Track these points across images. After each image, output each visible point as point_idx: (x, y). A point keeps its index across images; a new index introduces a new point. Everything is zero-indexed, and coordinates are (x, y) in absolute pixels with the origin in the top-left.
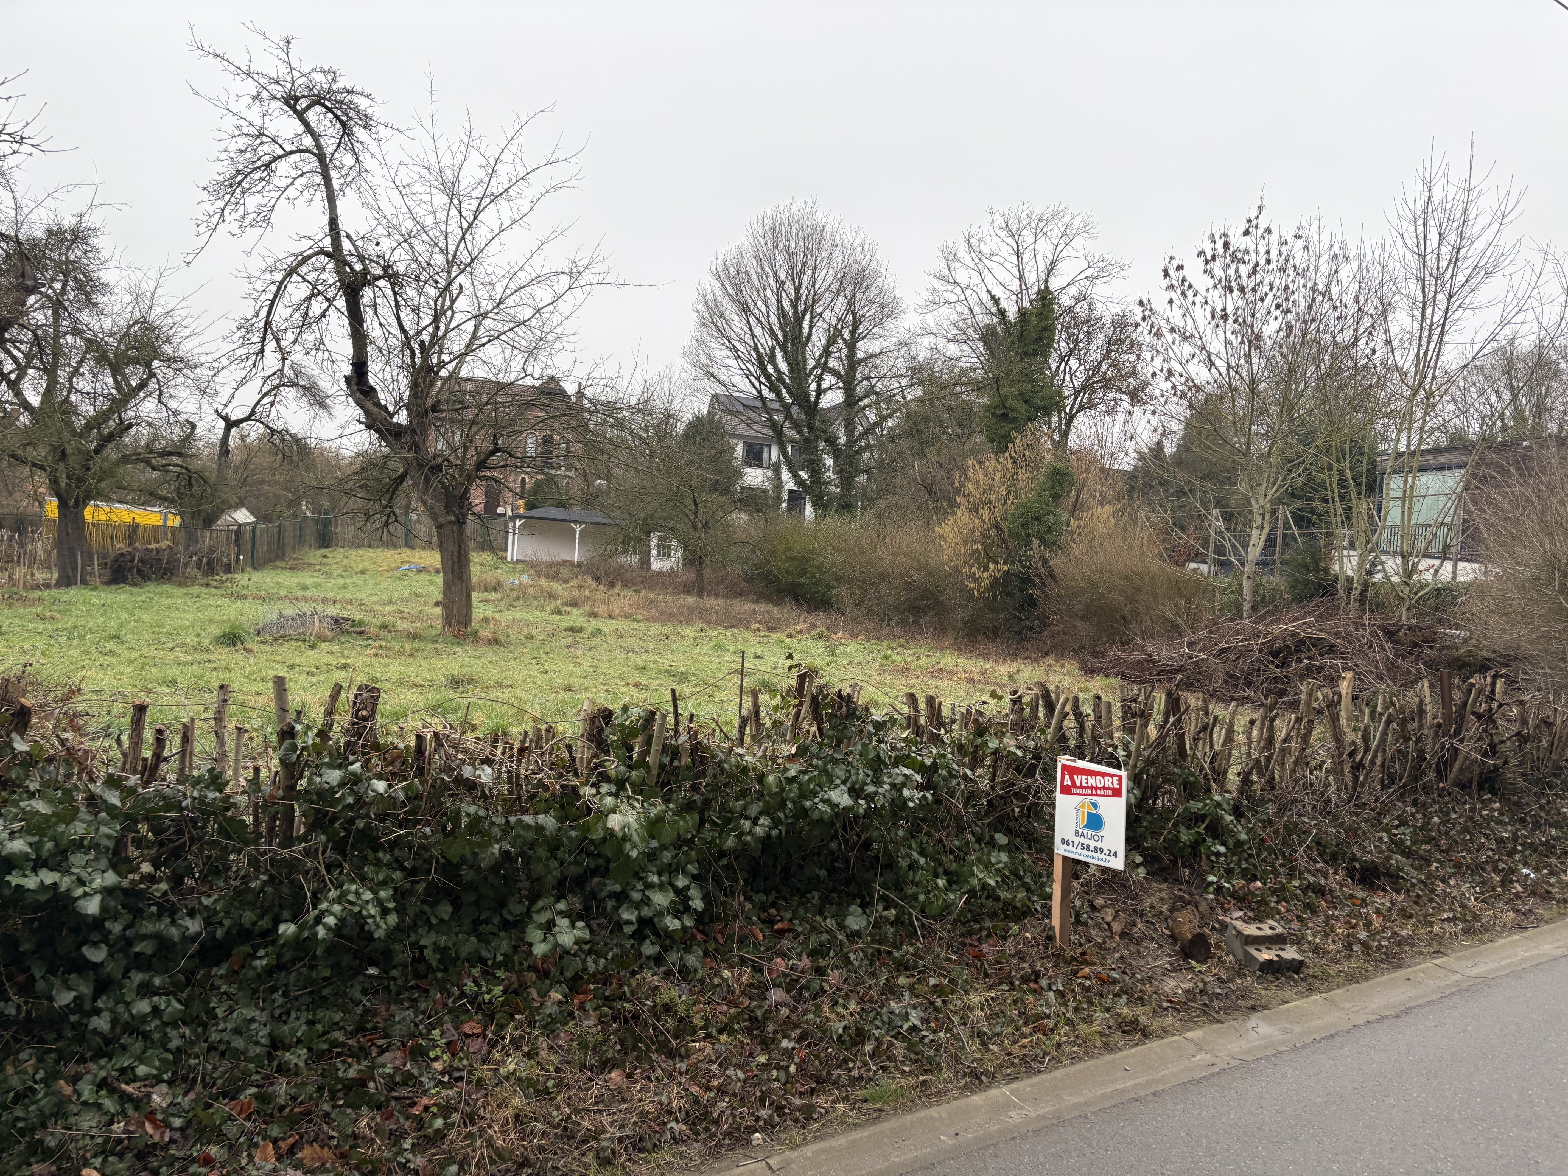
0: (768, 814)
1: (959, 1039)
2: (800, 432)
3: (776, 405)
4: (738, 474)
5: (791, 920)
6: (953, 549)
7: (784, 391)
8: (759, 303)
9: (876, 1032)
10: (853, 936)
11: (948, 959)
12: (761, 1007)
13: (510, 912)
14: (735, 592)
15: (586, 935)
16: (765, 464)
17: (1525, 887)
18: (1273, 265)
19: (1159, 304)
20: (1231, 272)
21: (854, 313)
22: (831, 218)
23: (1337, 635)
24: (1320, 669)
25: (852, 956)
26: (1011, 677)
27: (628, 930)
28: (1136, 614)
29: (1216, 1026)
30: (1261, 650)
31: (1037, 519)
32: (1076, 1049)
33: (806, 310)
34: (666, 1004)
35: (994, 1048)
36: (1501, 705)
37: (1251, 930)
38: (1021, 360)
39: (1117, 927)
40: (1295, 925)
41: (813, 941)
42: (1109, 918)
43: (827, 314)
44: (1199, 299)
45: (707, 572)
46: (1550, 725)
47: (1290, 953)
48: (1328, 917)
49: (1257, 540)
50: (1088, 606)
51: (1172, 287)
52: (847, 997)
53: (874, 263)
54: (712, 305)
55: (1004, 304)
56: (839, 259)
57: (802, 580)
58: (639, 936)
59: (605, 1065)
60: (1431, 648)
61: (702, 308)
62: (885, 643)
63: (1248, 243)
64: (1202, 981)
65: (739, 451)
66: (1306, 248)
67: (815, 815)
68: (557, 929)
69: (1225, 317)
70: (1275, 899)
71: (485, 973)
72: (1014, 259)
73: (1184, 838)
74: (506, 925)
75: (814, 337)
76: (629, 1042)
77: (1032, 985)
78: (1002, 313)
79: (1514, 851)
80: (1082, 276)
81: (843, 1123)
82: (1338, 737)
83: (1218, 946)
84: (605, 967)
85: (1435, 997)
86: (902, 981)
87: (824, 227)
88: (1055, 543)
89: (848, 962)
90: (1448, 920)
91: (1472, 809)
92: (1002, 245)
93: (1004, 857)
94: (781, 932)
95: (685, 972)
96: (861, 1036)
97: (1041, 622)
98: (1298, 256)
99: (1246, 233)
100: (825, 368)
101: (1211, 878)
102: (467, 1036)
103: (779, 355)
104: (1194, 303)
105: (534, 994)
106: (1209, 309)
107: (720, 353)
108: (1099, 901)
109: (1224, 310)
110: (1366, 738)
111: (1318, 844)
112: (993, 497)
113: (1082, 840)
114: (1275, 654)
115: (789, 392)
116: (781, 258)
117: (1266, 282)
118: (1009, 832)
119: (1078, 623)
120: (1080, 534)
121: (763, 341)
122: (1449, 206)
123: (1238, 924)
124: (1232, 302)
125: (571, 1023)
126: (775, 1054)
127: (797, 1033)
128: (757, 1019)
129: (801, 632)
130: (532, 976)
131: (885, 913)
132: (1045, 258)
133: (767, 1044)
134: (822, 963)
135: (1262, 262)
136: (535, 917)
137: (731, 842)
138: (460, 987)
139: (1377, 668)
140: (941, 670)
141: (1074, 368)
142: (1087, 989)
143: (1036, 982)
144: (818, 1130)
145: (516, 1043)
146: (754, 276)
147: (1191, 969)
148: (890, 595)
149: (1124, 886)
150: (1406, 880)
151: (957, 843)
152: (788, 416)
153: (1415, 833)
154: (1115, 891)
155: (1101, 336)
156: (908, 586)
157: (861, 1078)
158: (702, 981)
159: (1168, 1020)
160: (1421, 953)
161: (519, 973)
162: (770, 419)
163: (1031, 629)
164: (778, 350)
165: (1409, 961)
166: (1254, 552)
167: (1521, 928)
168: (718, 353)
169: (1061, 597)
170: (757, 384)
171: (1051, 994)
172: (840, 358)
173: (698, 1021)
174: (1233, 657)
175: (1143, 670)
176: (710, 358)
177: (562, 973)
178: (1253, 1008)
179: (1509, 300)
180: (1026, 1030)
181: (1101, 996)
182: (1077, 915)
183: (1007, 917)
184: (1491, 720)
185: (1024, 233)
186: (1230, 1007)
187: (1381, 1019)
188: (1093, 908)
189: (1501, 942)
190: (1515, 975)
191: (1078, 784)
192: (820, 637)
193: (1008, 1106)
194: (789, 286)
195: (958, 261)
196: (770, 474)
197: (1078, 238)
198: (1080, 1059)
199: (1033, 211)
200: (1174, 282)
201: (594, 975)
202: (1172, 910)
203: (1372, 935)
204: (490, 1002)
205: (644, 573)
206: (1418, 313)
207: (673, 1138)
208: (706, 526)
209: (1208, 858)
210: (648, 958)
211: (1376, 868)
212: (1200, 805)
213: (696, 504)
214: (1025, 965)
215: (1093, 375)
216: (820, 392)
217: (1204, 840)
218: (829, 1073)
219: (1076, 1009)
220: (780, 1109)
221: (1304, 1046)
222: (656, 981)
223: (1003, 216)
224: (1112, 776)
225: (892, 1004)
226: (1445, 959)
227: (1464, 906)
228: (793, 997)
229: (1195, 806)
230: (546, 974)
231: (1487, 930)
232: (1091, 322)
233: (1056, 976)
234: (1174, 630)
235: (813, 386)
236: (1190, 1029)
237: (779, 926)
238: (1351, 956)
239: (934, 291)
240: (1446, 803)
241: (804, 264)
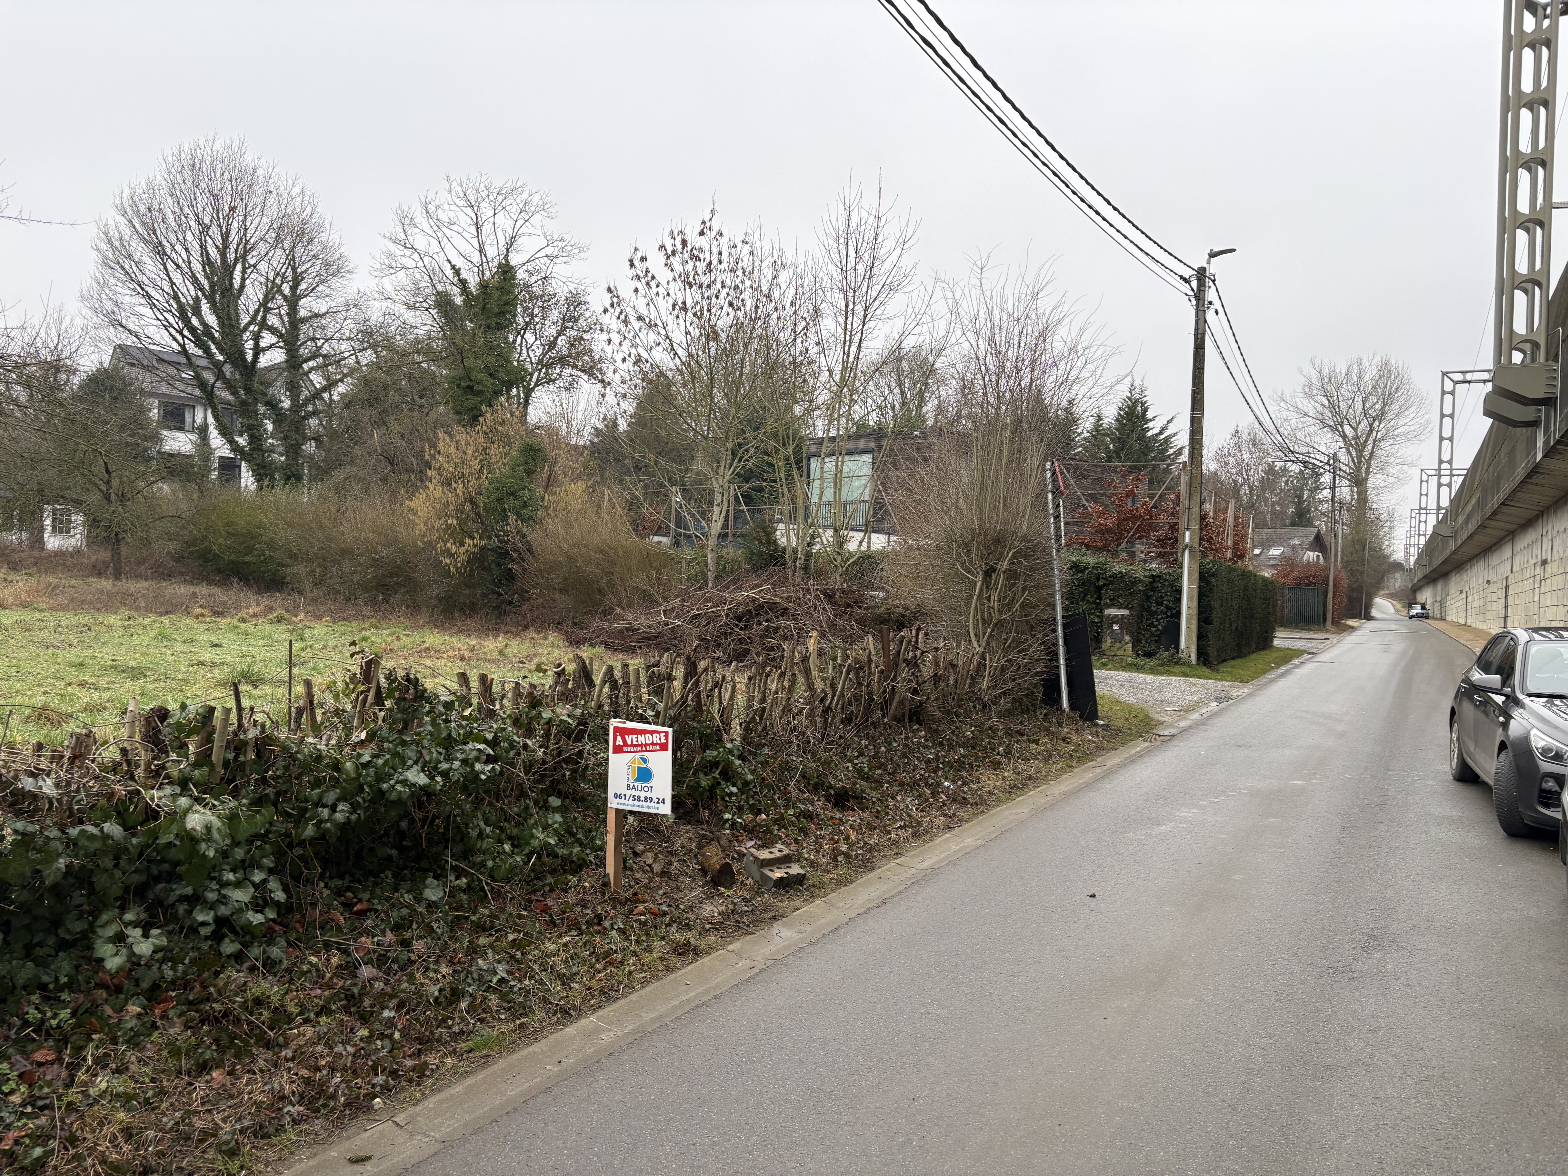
0: (345, 800)
1: (542, 983)
2: (234, 393)
3: (204, 362)
4: (156, 438)
5: (369, 901)
6: (425, 523)
7: (213, 346)
8: (178, 247)
9: (470, 989)
10: (432, 906)
11: (519, 916)
12: (355, 985)
13: (68, 931)
14: (163, 573)
15: (163, 941)
16: (188, 426)
17: (948, 796)
18: (725, 265)
19: (625, 290)
20: (690, 267)
21: (294, 269)
22: (263, 161)
23: (788, 599)
24: (777, 629)
25: (435, 925)
26: (501, 652)
27: (204, 931)
28: (612, 585)
29: (749, 937)
30: (727, 615)
31: (512, 494)
32: (643, 974)
33: (236, 260)
34: (258, 998)
35: (576, 986)
36: (923, 653)
37: (764, 854)
38: (485, 333)
39: (657, 868)
40: (793, 847)
41: (395, 915)
42: (650, 861)
43: (263, 266)
44: (661, 290)
45: (124, 550)
46: (954, 666)
47: (795, 869)
48: (817, 837)
49: (717, 516)
50: (566, 579)
51: (638, 277)
52: (437, 962)
53: (316, 216)
54: (117, 243)
55: (464, 275)
56: (275, 206)
57: (247, 559)
58: (217, 937)
59: (203, 1068)
60: (860, 607)
61: (104, 246)
62: (354, 624)
63: (703, 242)
64: (733, 903)
65: (154, 413)
66: (752, 253)
67: (393, 796)
68: (130, 940)
69: (684, 308)
70: (776, 827)
71: (46, 999)
72: (473, 230)
73: (704, 783)
74: (63, 945)
75: (249, 290)
76: (224, 1042)
77: (596, 928)
78: (463, 283)
79: (937, 769)
80: (542, 253)
81: (455, 1073)
82: (811, 687)
83: (739, 873)
84: (185, 973)
85: (901, 888)
86: (483, 941)
87: (255, 171)
88: (530, 518)
89: (432, 930)
90: (901, 827)
91: (907, 738)
92: (460, 214)
93: (558, 818)
94: (362, 914)
95: (270, 965)
96: (455, 995)
97: (521, 596)
98: (746, 259)
99: (702, 233)
100: (263, 325)
101: (727, 816)
102: (40, 1064)
103: (205, 307)
104: (658, 294)
105: (108, 1010)
106: (671, 302)
107: (128, 299)
108: (640, 848)
109: (684, 303)
110: (833, 687)
111: (804, 777)
112: (466, 471)
113: (633, 792)
114: (739, 619)
115: (221, 351)
116: (203, 200)
117: (719, 280)
118: (559, 795)
119: (557, 596)
120: (555, 510)
121: (184, 290)
122: (863, 228)
123: (753, 850)
124: (691, 296)
125: (156, 1034)
126: (377, 1025)
127: (393, 1003)
128: (353, 996)
129: (255, 615)
130: (103, 994)
131: (458, 882)
132: (504, 232)
133: (364, 1018)
134: (407, 935)
135: (715, 262)
136: (100, 931)
137: (309, 831)
138: (22, 1016)
139: (821, 626)
140: (428, 649)
141: (531, 341)
142: (645, 923)
143: (599, 924)
144: (434, 1084)
145: (101, 1062)
146: (170, 217)
147: (721, 895)
148: (355, 572)
149: (658, 831)
150: (868, 800)
151: (516, 809)
152: (220, 375)
153: (870, 761)
154: (651, 837)
155: (556, 312)
156: (376, 563)
157: (462, 1032)
158: (289, 971)
159: (712, 939)
160: (886, 856)
161: (88, 993)
162: (197, 377)
163: (511, 603)
164: (204, 301)
165: (878, 864)
166: (716, 528)
167: (950, 828)
168: (127, 300)
169: (540, 571)
170: (179, 338)
171: (614, 932)
172: (281, 317)
173: (293, 1009)
174: (704, 622)
175: (624, 639)
176: (116, 304)
177: (137, 985)
178: (774, 918)
179: (909, 314)
180: (599, 966)
181: (656, 927)
182: (625, 861)
183: (565, 871)
184: (916, 665)
185: (483, 204)
186: (756, 921)
187: (868, 911)
188: (636, 854)
189: (938, 840)
190: (953, 863)
191: (629, 743)
192: (279, 620)
193: (597, 1030)
194: (214, 231)
195: (415, 226)
196: (194, 437)
197: (537, 216)
198: (648, 982)
199: (491, 184)
200: (639, 273)
201: (173, 982)
202: (700, 847)
203: (850, 847)
204: (59, 1026)
205: (36, 553)
206: (841, 320)
207: (294, 1120)
208: (122, 498)
209: (723, 799)
210: (229, 956)
211: (846, 792)
212: (715, 753)
213: (107, 471)
214: (589, 911)
215: (550, 350)
216: (258, 351)
217: (719, 784)
218: (432, 1033)
219: (637, 942)
220: (394, 1074)
221: (818, 940)
222: (242, 977)
223: (461, 185)
224: (659, 732)
225: (480, 962)
226: (903, 858)
227: (910, 816)
228: (385, 972)
229: (711, 754)
230: (118, 989)
231: (927, 832)
232: (546, 299)
233: (615, 917)
234: (648, 601)
235: (250, 345)
236: (731, 943)
237: (358, 907)
238: (837, 866)
239: (390, 255)
240: (889, 735)
241: (233, 209)
